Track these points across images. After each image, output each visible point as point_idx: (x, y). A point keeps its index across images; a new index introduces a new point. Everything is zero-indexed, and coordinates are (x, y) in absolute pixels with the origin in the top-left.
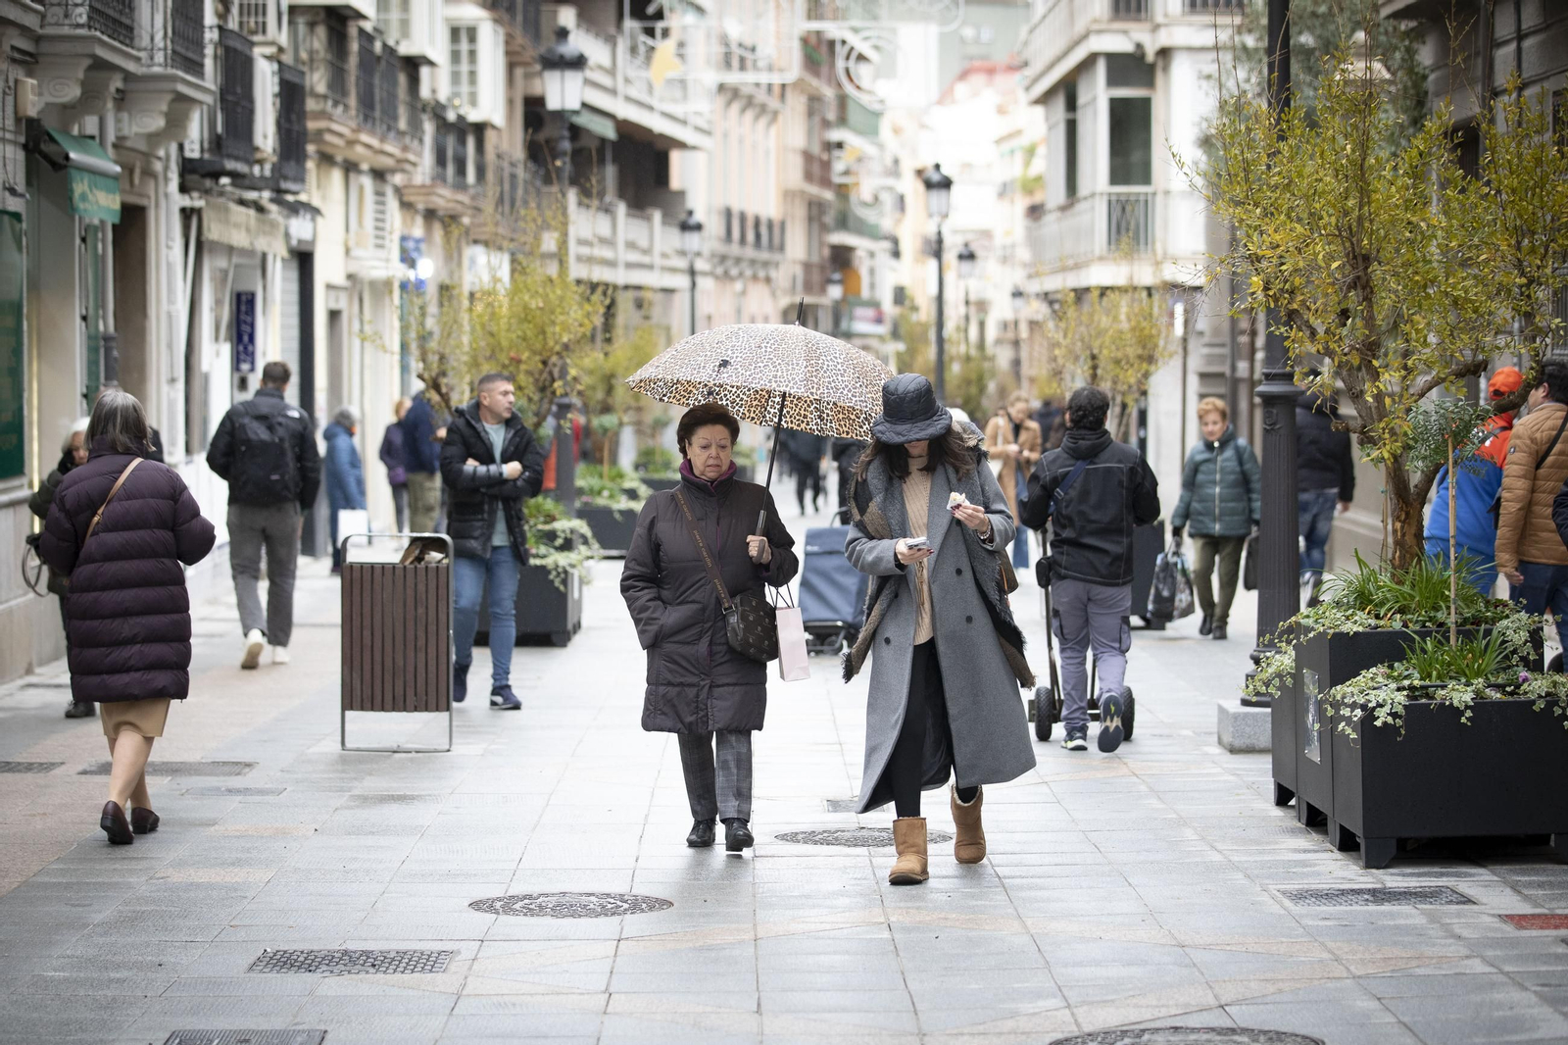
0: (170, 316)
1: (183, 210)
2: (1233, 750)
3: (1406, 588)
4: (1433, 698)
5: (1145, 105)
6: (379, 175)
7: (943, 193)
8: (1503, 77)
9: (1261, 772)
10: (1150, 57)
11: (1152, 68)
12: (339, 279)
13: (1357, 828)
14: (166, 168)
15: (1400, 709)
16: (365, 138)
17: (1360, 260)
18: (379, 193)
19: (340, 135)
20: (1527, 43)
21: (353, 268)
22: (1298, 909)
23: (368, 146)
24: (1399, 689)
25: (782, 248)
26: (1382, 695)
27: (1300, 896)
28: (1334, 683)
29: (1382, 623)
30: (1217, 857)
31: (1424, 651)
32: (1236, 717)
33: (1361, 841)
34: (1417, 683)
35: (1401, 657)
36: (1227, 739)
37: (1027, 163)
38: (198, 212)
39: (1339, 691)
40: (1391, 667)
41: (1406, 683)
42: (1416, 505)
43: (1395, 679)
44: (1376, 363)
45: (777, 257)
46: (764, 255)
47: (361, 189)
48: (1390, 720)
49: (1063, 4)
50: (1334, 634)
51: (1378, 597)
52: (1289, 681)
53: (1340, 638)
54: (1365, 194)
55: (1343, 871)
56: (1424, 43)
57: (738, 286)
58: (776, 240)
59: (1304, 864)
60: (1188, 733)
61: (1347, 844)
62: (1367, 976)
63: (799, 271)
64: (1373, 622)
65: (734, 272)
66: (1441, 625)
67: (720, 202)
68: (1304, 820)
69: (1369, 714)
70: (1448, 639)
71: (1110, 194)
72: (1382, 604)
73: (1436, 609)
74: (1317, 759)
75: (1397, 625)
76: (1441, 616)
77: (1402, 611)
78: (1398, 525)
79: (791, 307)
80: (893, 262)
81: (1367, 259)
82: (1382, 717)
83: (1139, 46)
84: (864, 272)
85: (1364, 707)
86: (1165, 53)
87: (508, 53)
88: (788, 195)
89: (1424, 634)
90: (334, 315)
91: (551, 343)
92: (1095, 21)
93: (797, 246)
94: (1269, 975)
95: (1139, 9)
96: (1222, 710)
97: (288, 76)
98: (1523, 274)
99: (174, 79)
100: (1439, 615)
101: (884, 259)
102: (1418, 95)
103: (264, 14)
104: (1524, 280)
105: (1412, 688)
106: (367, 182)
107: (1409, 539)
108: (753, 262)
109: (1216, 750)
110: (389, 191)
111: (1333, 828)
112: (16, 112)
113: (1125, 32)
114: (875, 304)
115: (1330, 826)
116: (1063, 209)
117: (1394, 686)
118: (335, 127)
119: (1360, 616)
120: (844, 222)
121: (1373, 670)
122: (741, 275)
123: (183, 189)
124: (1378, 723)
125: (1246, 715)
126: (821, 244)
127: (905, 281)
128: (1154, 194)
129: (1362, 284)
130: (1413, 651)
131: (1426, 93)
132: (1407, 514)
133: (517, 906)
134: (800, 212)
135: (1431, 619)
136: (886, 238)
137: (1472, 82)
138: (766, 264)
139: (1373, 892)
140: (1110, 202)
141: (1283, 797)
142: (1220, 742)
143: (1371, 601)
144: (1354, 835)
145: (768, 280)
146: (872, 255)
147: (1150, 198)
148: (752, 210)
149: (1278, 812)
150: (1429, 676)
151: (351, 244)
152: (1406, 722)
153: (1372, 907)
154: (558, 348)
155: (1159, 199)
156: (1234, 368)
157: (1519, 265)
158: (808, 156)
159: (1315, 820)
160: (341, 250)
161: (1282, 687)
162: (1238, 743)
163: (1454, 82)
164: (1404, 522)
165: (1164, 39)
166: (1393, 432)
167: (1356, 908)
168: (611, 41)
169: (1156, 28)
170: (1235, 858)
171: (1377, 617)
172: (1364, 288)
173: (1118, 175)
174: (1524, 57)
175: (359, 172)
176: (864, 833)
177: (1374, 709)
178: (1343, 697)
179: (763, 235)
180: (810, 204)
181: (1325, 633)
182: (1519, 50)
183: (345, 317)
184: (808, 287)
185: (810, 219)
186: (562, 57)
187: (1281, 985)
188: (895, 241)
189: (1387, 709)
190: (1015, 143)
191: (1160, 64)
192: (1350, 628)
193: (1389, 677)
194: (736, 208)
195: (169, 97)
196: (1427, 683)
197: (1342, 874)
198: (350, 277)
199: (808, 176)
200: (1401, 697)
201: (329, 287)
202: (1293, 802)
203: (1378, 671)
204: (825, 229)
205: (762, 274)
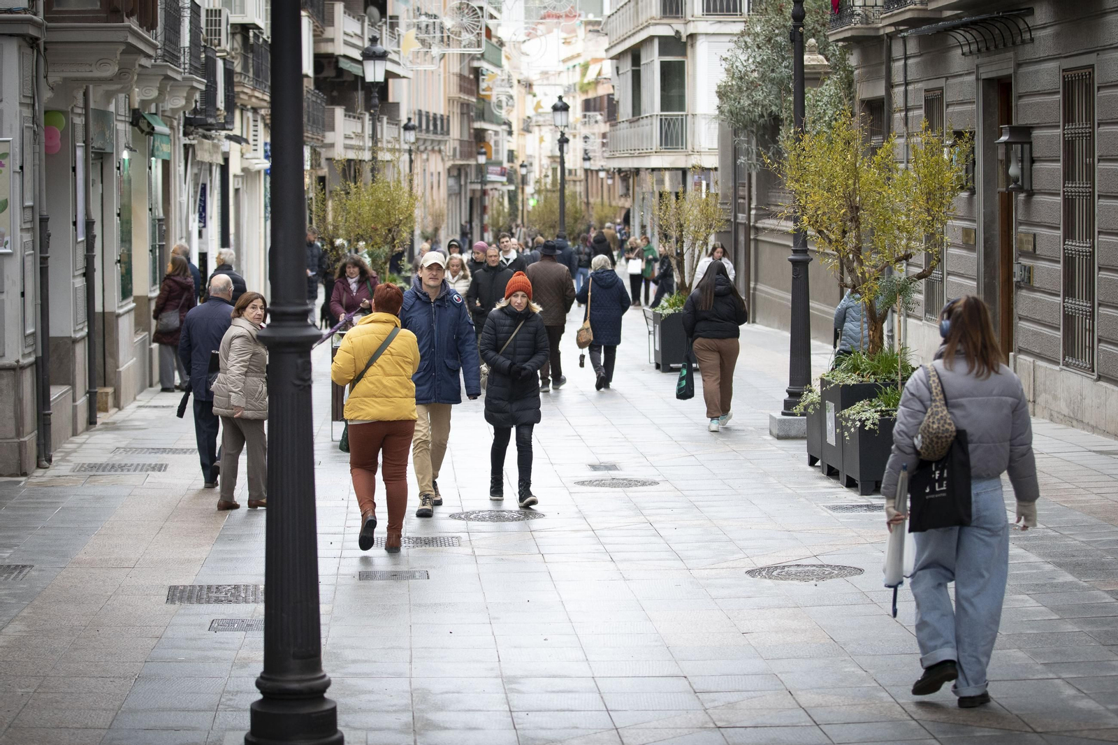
0: (180, 203)
1: (185, 145)
2: (779, 438)
3: (876, 363)
4: (891, 415)
5: (681, 65)
6: (255, 110)
7: (564, 113)
8: (898, 78)
9: (800, 450)
10: (684, 39)
11: (685, 44)
12: (239, 172)
13: (856, 476)
14: (179, 124)
15: (877, 422)
16: (257, 94)
17: (855, 209)
18: (255, 121)
19: (246, 94)
20: (910, 62)
21: (246, 164)
22: (836, 514)
23: (257, 98)
24: (875, 412)
25: (448, 133)
26: (868, 415)
27: (835, 508)
28: (843, 408)
29: (865, 379)
30: (789, 491)
31: (886, 393)
32: (780, 421)
33: (858, 483)
34: (883, 408)
35: (875, 396)
36: (775, 431)
37: (584, 74)
38: (193, 146)
39: (846, 412)
40: (871, 401)
41: (879, 408)
42: (880, 323)
43: (874, 407)
44: (862, 257)
45: (446, 138)
46: (439, 137)
47: (248, 118)
48: (872, 426)
49: (632, 4)
50: (843, 385)
51: (862, 367)
52: (818, 406)
53: (846, 388)
54: (857, 177)
55: (852, 497)
56: (852, 54)
57: (424, 156)
58: (445, 129)
59: (832, 493)
60: (752, 428)
61: (850, 484)
62: (875, 543)
63: (457, 144)
64: (861, 379)
65: (422, 148)
66: (893, 380)
67: (416, 108)
68: (826, 472)
69: (863, 423)
70: (897, 388)
71: (661, 115)
72: (864, 370)
73: (890, 372)
74: (834, 444)
75: (872, 380)
76: (893, 376)
77: (874, 374)
78: (871, 333)
79: (454, 166)
80: (509, 138)
81: (857, 209)
82: (869, 425)
83: (677, 32)
84: (492, 143)
85: (860, 420)
86: (692, 36)
87: (314, 36)
88: (450, 100)
89: (886, 385)
90: (237, 191)
91: (393, 219)
92: (652, 18)
93: (455, 130)
94: (832, 543)
95: (677, 12)
96: (771, 417)
97: (228, 67)
98: (929, 215)
99: (193, 80)
100: (892, 376)
101: (503, 135)
102: (848, 81)
103: (220, 35)
104: (931, 218)
105: (881, 411)
106: (250, 114)
107: (877, 339)
108: (433, 141)
109: (769, 438)
110: (259, 118)
111: (843, 477)
112: (129, 106)
113: (670, 25)
114: (500, 164)
115: (841, 475)
116: (631, 122)
117: (873, 410)
118: (246, 90)
119: (855, 376)
120: (481, 116)
121: (862, 402)
122: (426, 149)
123: (185, 134)
124: (867, 428)
125: (785, 420)
126: (469, 128)
127: (513, 147)
128: (686, 115)
129: (856, 220)
130: (881, 394)
131: (853, 81)
132: (876, 327)
133: (472, 517)
134: (457, 110)
135: (888, 378)
136: (505, 123)
137: (879, 78)
138: (439, 142)
139: (867, 506)
140: (661, 119)
141: (812, 461)
142: (771, 433)
143: (859, 369)
144: (854, 480)
145: (440, 151)
146: (496, 133)
147: (684, 118)
148: (432, 111)
149: (811, 469)
150: (889, 405)
151: (244, 151)
152: (879, 427)
153: (869, 513)
154: (397, 222)
155: (689, 118)
156: (736, 217)
157: (928, 211)
158: (461, 77)
159: (832, 473)
160: (239, 154)
161: (815, 409)
162: (781, 434)
163: (870, 77)
164: (874, 331)
165: (691, 29)
166: (869, 290)
167: (861, 513)
168: (361, 19)
169: (687, 23)
170: (798, 492)
171: (863, 376)
172: (856, 222)
173: (666, 104)
174: (908, 69)
175: (248, 110)
176: (615, 481)
177: (865, 421)
178: (849, 416)
179: (437, 124)
180: (462, 104)
181: (838, 385)
182: (905, 65)
183: (241, 191)
184: (463, 156)
185: (462, 114)
186: (374, 52)
187: (838, 547)
188: (510, 125)
189: (871, 421)
190: (575, 62)
191: (689, 44)
192: (851, 382)
193: (870, 405)
194: (424, 110)
195: (187, 89)
196: (888, 408)
197: (850, 498)
198: (244, 170)
199: (462, 89)
200: (877, 415)
201: (235, 176)
202: (818, 463)
203: (864, 402)
204: (471, 120)
205: (436, 148)
